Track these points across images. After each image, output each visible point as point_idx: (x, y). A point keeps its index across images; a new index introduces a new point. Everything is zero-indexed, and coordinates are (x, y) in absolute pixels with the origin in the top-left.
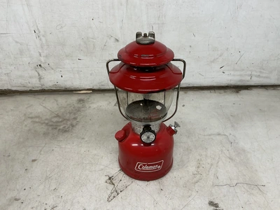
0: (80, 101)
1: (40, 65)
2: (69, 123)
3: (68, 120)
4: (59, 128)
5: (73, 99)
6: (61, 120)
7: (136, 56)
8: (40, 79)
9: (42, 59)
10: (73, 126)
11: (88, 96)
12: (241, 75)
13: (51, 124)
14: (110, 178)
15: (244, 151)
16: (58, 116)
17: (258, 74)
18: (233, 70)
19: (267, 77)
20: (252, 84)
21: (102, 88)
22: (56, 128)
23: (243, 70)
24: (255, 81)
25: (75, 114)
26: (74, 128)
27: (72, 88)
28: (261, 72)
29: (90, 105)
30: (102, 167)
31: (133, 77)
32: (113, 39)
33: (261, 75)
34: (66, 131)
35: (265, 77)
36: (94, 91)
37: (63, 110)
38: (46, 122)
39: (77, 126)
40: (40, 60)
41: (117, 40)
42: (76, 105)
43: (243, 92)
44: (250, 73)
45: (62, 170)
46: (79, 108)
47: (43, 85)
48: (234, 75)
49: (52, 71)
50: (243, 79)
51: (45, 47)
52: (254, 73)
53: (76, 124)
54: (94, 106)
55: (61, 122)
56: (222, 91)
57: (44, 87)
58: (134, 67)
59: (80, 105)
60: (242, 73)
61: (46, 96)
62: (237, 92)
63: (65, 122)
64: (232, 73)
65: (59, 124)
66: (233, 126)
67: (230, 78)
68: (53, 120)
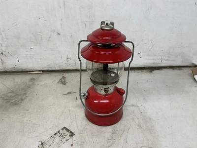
0: (33, 79)
1: (2, 53)
2: (20, 97)
3: (20, 95)
4: (11, 101)
5: (26, 78)
6: (14, 95)
8: (3, 63)
9: (4, 49)
10: (22, 100)
11: (38, 76)
12: (154, 59)
13: (6, 98)
14: (42, 144)
15: (150, 119)
16: (12, 92)
17: (167, 58)
18: (147, 56)
19: (174, 61)
20: (163, 65)
21: (50, 69)
22: (9, 102)
23: (155, 55)
24: (165, 63)
25: (25, 90)
26: (23, 102)
27: (27, 70)
28: (169, 57)
29: (39, 83)
30: (37, 134)
32: (55, 33)
33: (169, 59)
34: (16, 104)
35: (172, 61)
36: (44, 72)
37: (17, 87)
38: (3, 96)
39: (25, 100)
40: (1, 49)
41: (59, 34)
42: (28, 83)
43: (156, 72)
44: (160, 57)
45: (7, 136)
46: (30, 85)
47: (5, 68)
48: (149, 59)
49: (11, 57)
50: (156, 62)
51: (5, 40)
52: (164, 58)
53: (25, 99)
54: (42, 83)
55: (14, 96)
56: (140, 71)
57: (6, 69)
59: (30, 83)
60: (155, 57)
61: (7, 76)
62: (151, 72)
63: (16, 97)
64: (147, 57)
65: (12, 98)
66: (144, 99)
67: (145, 61)
68: (8, 95)
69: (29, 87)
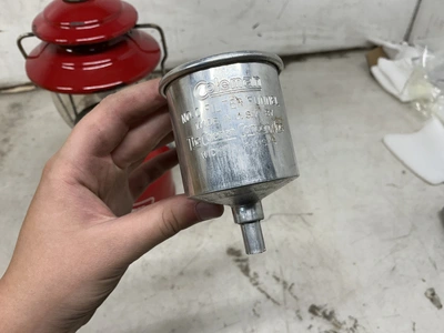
0: (15, 106)
7: (65, 26)
10: (2, 154)
11: (27, 96)
12: (287, 38)
17: (315, 33)
18: (274, 30)
19: (329, 38)
23: (290, 28)
28: (318, 29)
29: (33, 113)
31: (69, 66)
33: (320, 34)
35: (325, 38)
39: (10, 154)
42: (7, 116)
46: (12, 120)
48: (277, 39)
50: (292, 43)
52: (310, 32)
53: (9, 150)
54: (40, 113)
58: (65, 46)
59: (13, 115)
60: (289, 33)
64: (274, 34)
67: (270, 43)
69: (12, 124)
